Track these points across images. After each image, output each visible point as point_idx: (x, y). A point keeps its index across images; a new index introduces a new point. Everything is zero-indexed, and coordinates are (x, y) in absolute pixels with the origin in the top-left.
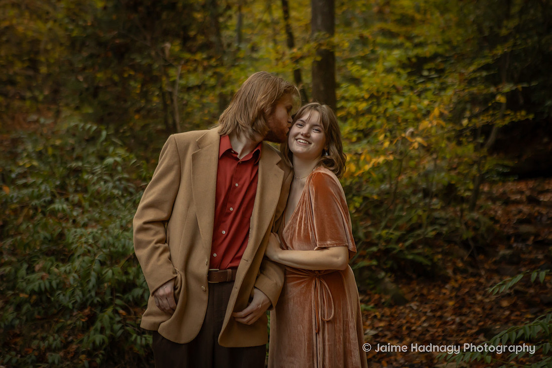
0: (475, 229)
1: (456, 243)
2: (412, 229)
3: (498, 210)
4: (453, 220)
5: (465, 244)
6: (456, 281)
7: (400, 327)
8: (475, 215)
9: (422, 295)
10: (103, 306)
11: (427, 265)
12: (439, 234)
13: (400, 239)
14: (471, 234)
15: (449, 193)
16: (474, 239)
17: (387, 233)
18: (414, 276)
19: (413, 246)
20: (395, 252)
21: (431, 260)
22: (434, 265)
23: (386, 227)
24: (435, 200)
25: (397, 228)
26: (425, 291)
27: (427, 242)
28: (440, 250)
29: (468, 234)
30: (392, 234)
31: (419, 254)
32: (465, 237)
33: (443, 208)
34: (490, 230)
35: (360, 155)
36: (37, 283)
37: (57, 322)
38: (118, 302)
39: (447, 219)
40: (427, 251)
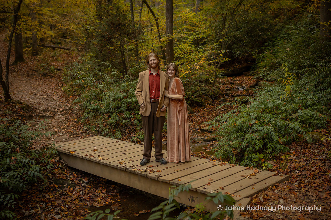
0: (214, 92)
1: (208, 96)
2: (196, 92)
3: (221, 86)
4: (208, 89)
5: (211, 96)
6: (208, 107)
7: (192, 119)
8: (214, 88)
9: (198, 111)
10: (112, 113)
11: (200, 102)
12: (203, 94)
13: (192, 95)
14: (213, 93)
15: (207, 81)
16: (213, 95)
17: (189, 93)
18: (196, 106)
19: (196, 97)
20: (191, 99)
21: (201, 101)
22: (202, 102)
23: (188, 91)
24: (202, 84)
25: (191, 92)
26: (199, 110)
27: (200, 96)
28: (204, 98)
29: (212, 94)
30: (190, 93)
31: (197, 99)
32: (211, 94)
33: (204, 86)
34: (218, 92)
35: (181, 71)
36: (94, 107)
37: (100, 117)
38: (117, 111)
39: (206, 89)
40: (200, 98)
